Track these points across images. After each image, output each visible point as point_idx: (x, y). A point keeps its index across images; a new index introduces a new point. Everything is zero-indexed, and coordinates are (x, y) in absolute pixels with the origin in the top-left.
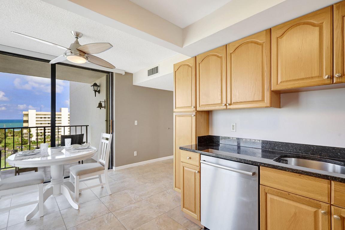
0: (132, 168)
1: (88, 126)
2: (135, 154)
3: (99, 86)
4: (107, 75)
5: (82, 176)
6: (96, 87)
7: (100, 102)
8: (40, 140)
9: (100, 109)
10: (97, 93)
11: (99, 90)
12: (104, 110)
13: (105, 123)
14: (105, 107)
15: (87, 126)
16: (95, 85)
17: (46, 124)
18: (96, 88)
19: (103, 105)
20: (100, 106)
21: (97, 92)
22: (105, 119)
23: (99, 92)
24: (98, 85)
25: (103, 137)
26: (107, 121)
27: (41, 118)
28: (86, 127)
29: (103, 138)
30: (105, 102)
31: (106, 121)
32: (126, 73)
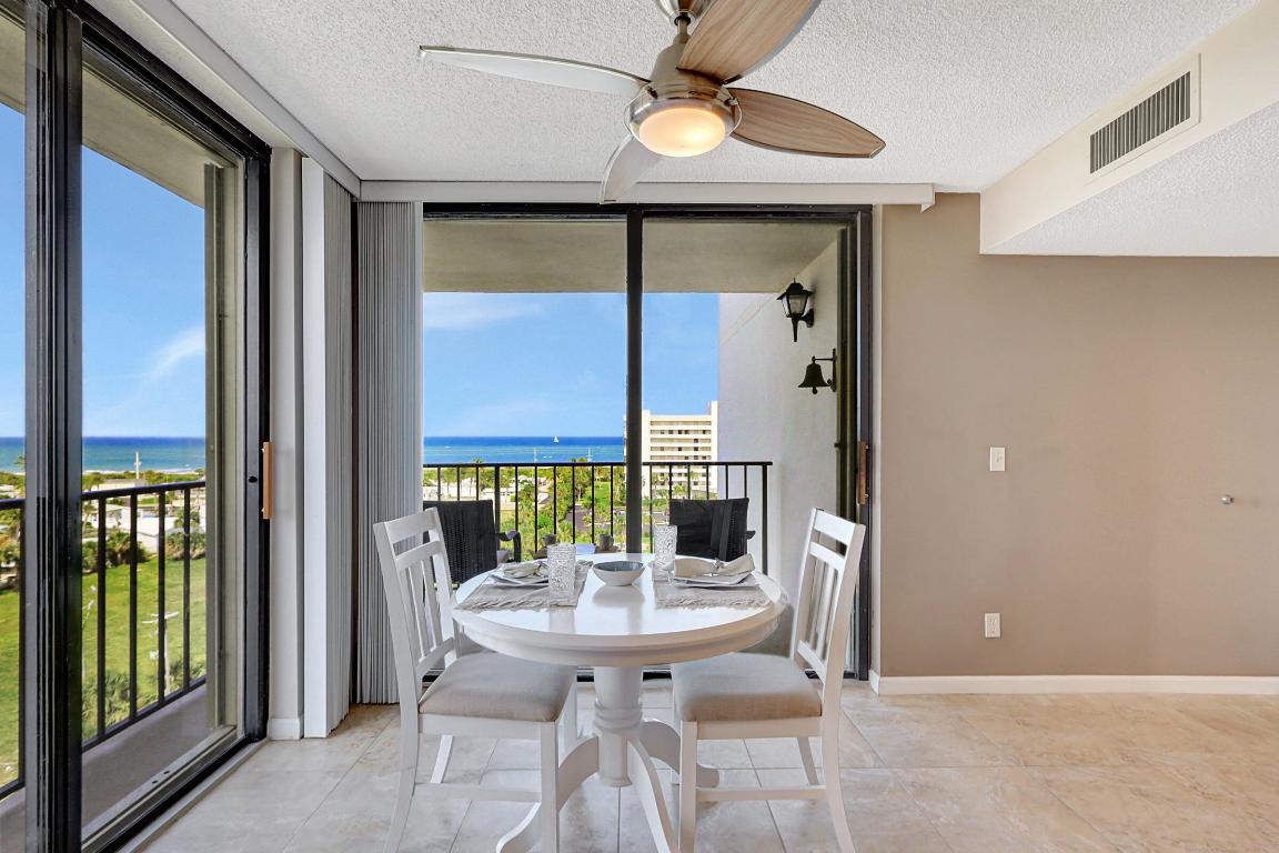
0: (970, 699)
1: (771, 464)
2: (992, 625)
3: (808, 294)
4: (843, 233)
5: (709, 728)
6: (799, 301)
7: (814, 359)
8: (659, 497)
9: (815, 392)
10: (802, 324)
11: (812, 312)
12: (828, 398)
13: (833, 454)
14: (832, 384)
15: (765, 465)
16: (794, 291)
17: (672, 448)
18: (797, 304)
19: (827, 374)
20: (813, 378)
21: (803, 319)
22: (834, 439)
23: (810, 319)
24: (807, 287)
25: (820, 533)
26: (841, 445)
27: (662, 432)
28: (760, 467)
29: (818, 537)
30: (834, 360)
31: (836, 445)
32: (939, 196)
